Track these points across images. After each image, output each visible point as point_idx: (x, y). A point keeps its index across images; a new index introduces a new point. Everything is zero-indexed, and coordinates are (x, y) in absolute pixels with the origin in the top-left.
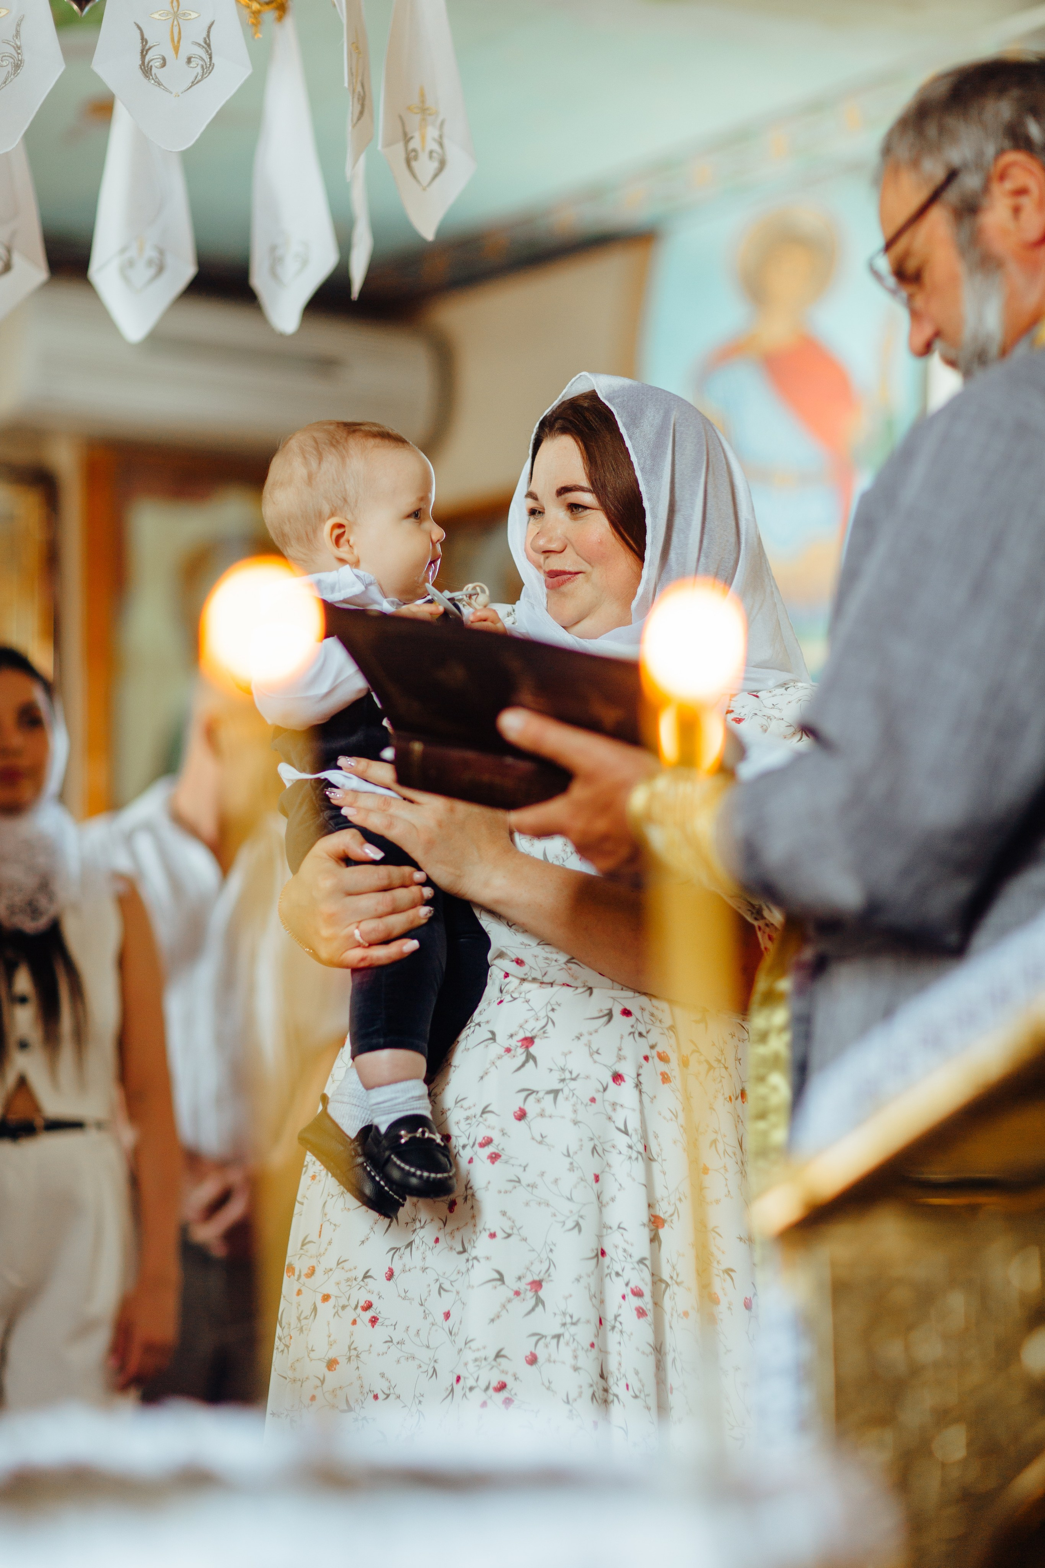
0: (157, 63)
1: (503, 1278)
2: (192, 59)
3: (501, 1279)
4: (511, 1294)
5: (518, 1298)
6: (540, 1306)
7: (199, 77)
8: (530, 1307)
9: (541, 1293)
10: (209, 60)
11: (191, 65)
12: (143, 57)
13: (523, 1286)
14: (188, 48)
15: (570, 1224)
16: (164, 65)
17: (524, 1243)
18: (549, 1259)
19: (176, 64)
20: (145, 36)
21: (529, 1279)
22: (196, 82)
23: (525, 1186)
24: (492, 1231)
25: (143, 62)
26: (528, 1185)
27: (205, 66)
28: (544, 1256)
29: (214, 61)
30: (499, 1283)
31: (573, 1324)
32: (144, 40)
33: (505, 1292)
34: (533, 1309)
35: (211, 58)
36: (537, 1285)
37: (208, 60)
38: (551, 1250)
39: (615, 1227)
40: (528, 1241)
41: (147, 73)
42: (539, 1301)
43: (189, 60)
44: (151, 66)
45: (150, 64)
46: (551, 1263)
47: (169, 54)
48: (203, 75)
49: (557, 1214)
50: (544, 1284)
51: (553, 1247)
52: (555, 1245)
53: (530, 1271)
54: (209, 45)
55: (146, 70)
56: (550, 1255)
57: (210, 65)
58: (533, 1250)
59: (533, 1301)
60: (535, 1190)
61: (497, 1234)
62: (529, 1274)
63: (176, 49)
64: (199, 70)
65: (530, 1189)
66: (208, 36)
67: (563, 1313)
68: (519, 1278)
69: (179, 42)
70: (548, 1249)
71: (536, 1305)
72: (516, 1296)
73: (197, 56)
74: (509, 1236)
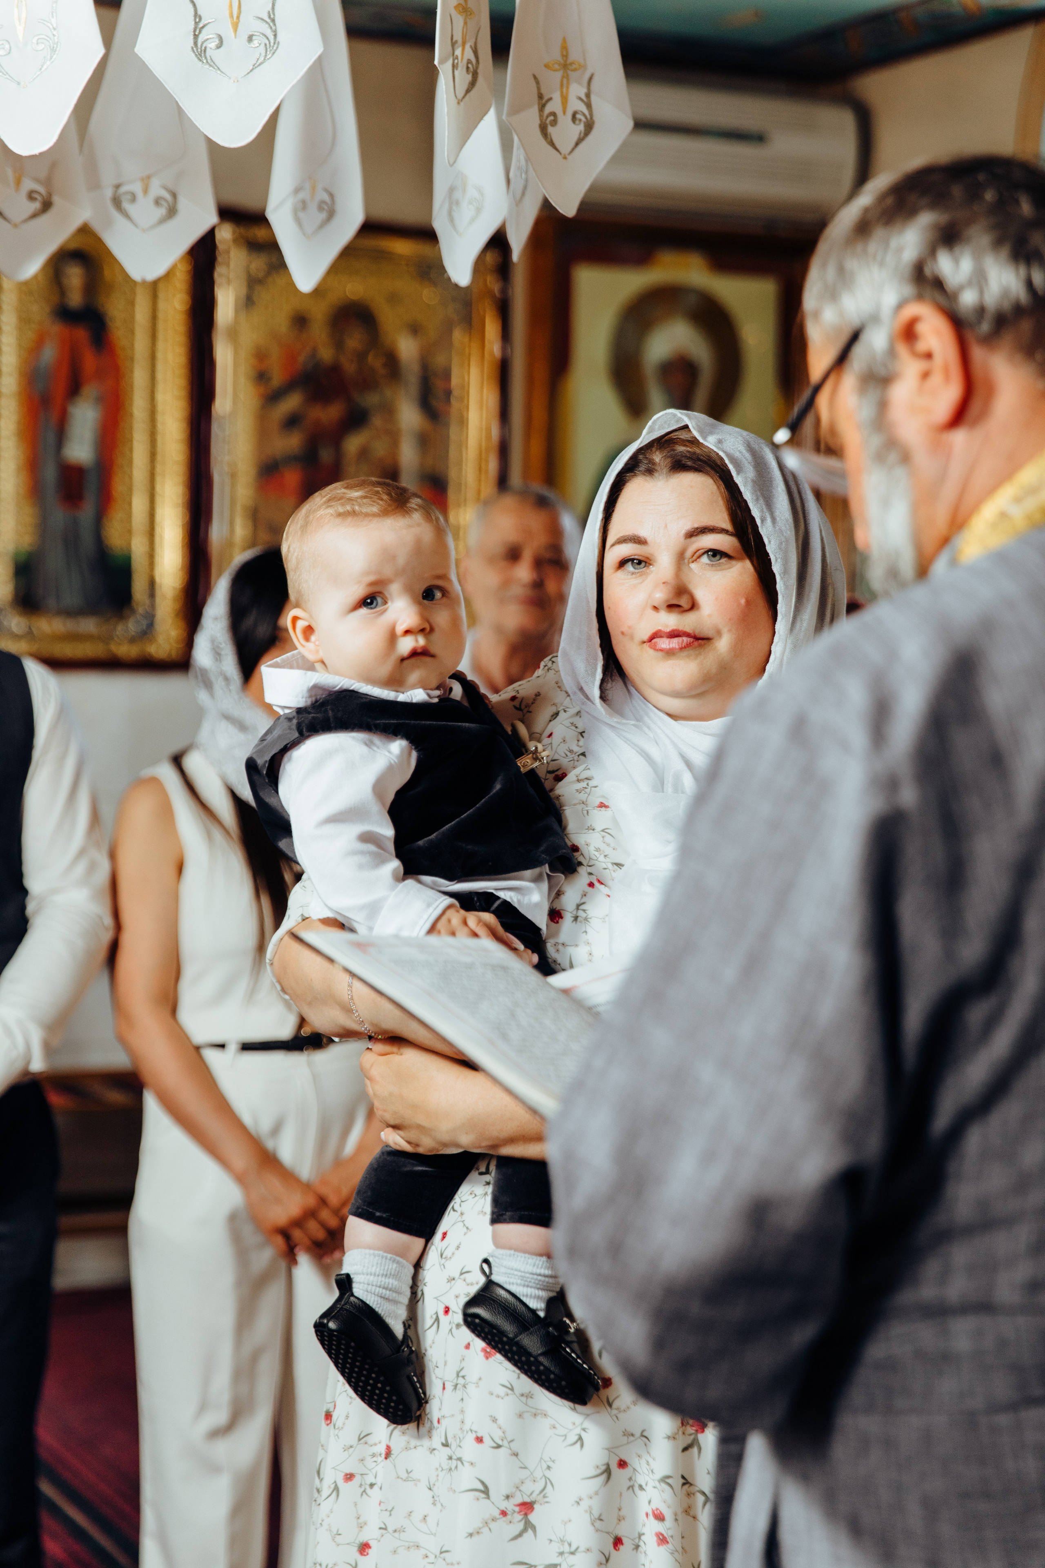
0: (212, 45)
1: (488, 1491)
2: (254, 38)
3: (486, 1491)
4: (497, 1513)
5: (504, 1519)
6: (530, 1532)
7: (262, 59)
8: (517, 1532)
9: (532, 1517)
10: (273, 37)
11: (252, 45)
12: (196, 37)
13: (509, 1506)
14: (250, 23)
15: (573, 1438)
16: (219, 46)
17: (514, 1458)
18: (545, 1477)
19: (235, 43)
20: (199, 12)
21: (519, 1499)
22: (258, 64)
23: (518, 1395)
24: (479, 1435)
25: (196, 43)
26: (522, 1395)
27: (268, 45)
28: (538, 1474)
29: (280, 37)
30: (483, 1495)
31: (572, 1553)
32: (197, 16)
33: (489, 1509)
34: (520, 1535)
35: (275, 36)
36: (527, 1507)
37: (271, 38)
38: (549, 1468)
39: (638, 1434)
40: (519, 1456)
41: (201, 56)
42: (528, 1526)
43: (250, 39)
44: (205, 48)
45: (204, 45)
46: (548, 1481)
47: (227, 31)
48: (266, 56)
49: (557, 1425)
50: (535, 1506)
51: (551, 1464)
52: (553, 1461)
53: (520, 1490)
54: (273, 21)
55: (200, 52)
56: (547, 1473)
57: (274, 43)
58: (525, 1468)
59: (521, 1526)
60: (529, 1399)
61: (484, 1440)
62: (518, 1494)
63: (235, 26)
64: (262, 49)
65: (524, 1399)
66: (273, 8)
67: (561, 1540)
68: (507, 1497)
69: (238, 17)
70: (545, 1466)
71: (525, 1530)
72: (501, 1516)
73: (258, 34)
74: (499, 1446)
